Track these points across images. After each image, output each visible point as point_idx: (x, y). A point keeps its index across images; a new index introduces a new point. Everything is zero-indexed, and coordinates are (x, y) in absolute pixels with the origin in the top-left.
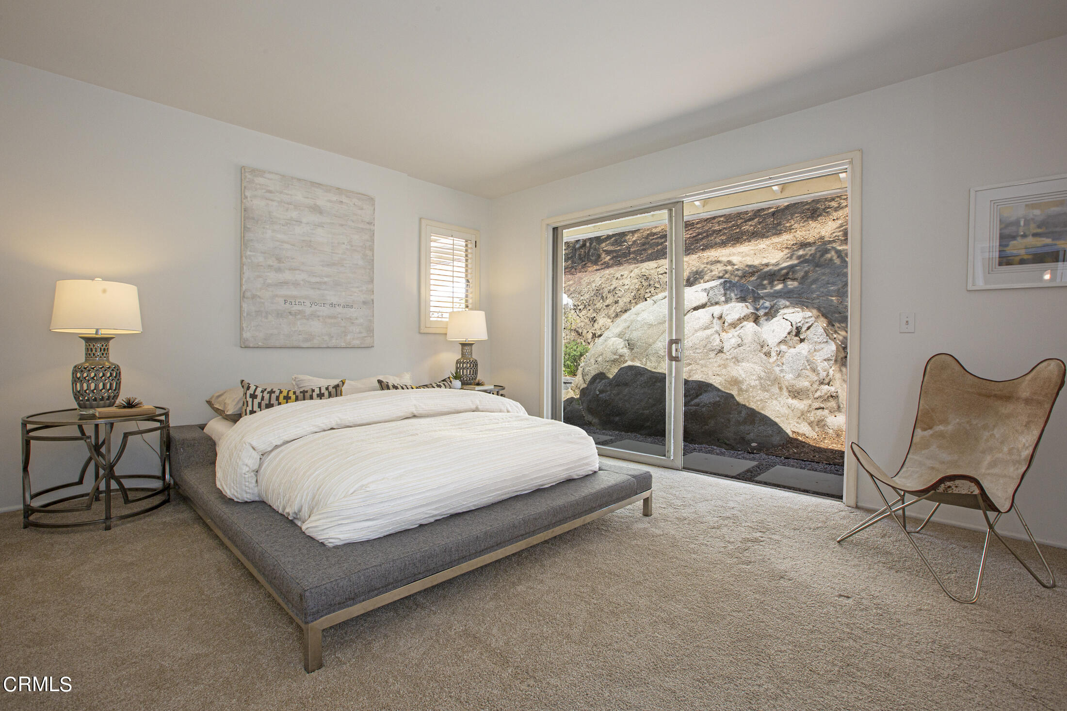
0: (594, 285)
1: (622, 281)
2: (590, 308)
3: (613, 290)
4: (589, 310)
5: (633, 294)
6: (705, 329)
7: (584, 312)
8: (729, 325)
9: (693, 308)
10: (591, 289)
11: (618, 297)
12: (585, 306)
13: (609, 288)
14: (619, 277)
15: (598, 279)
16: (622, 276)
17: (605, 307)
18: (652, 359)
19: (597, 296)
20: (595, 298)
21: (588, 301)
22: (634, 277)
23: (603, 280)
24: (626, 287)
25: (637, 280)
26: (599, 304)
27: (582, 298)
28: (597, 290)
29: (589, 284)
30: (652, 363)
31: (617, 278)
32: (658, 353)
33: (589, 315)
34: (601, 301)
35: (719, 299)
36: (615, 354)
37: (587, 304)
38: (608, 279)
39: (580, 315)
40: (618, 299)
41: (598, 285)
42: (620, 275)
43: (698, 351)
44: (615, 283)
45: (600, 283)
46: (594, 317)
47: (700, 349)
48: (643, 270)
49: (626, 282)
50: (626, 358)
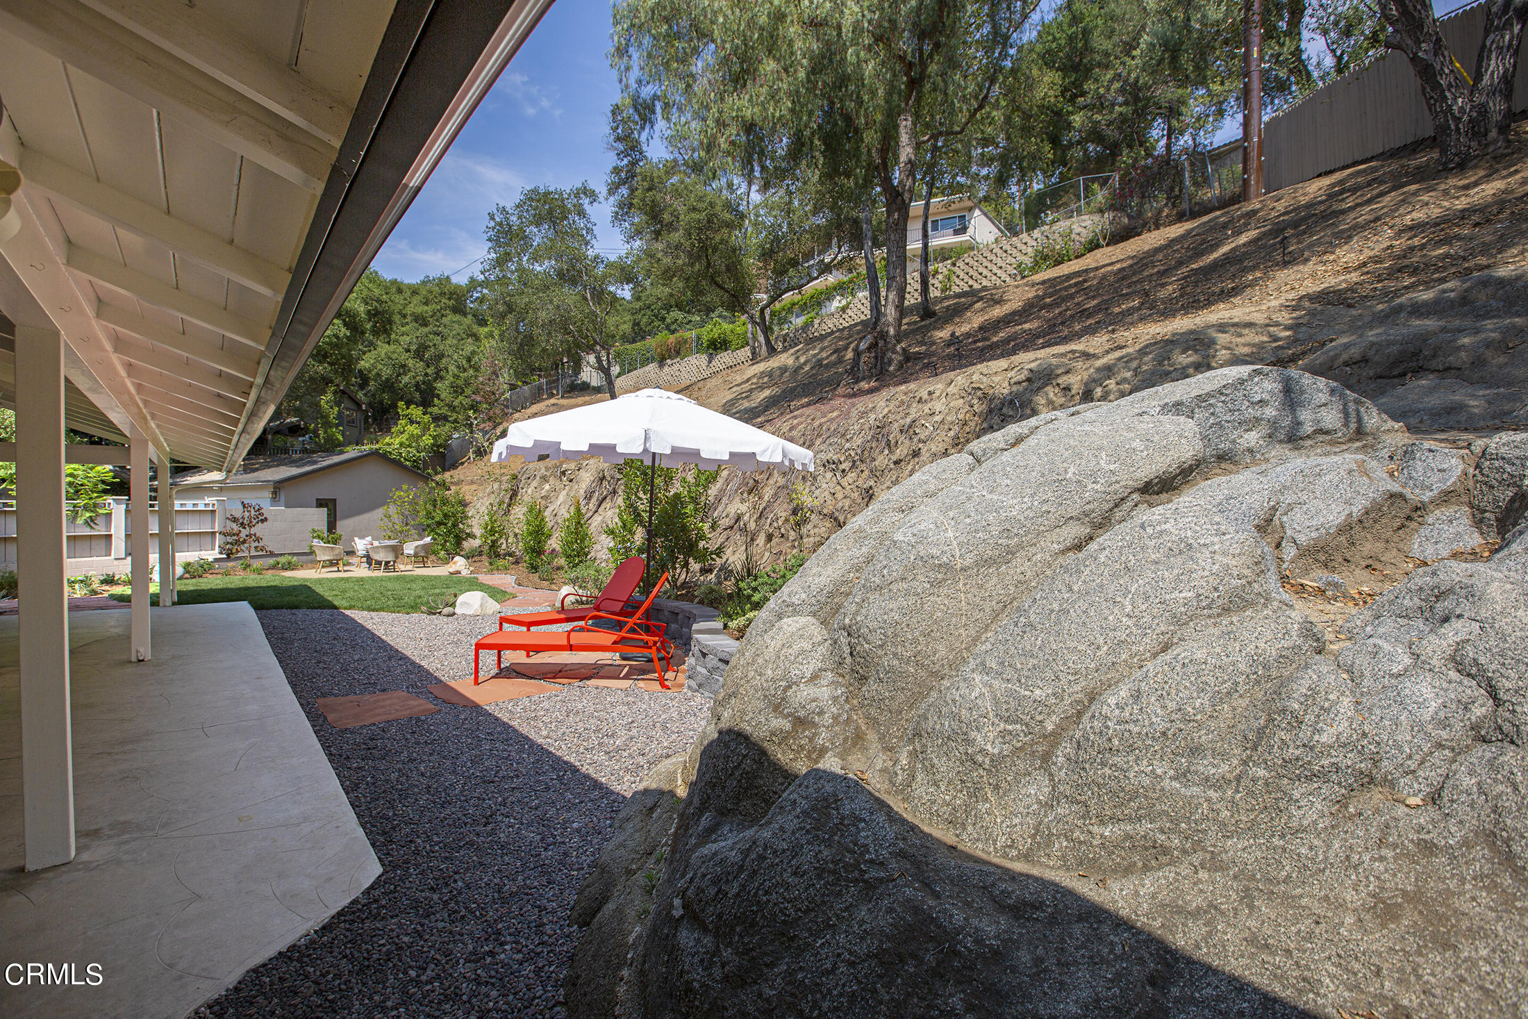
0: (873, 416)
1: (929, 405)
2: (863, 467)
3: (910, 427)
4: (862, 471)
5: (952, 433)
6: (1226, 610)
7: (851, 476)
8: (1301, 556)
9: (1140, 484)
10: (866, 427)
11: (920, 441)
12: (854, 462)
13: (902, 422)
14: (925, 396)
15: (883, 404)
16: (930, 393)
17: (892, 466)
18: (942, 764)
19: (878, 441)
20: (874, 445)
21: (859, 452)
22: (954, 394)
23: (892, 405)
24: (938, 418)
25: (961, 401)
26: (881, 458)
27: (848, 445)
28: (878, 427)
29: (863, 414)
30: (936, 784)
31: (921, 398)
32: (969, 742)
33: (860, 482)
34: (886, 452)
35: (1234, 441)
36: (777, 708)
37: (857, 457)
38: (902, 402)
39: (844, 482)
40: (921, 445)
41: (880, 416)
42: (926, 392)
43: (1206, 766)
44: (914, 411)
45: (884, 413)
46: (871, 487)
47: (1225, 757)
48: (975, 378)
49: (938, 406)
50: (823, 738)
